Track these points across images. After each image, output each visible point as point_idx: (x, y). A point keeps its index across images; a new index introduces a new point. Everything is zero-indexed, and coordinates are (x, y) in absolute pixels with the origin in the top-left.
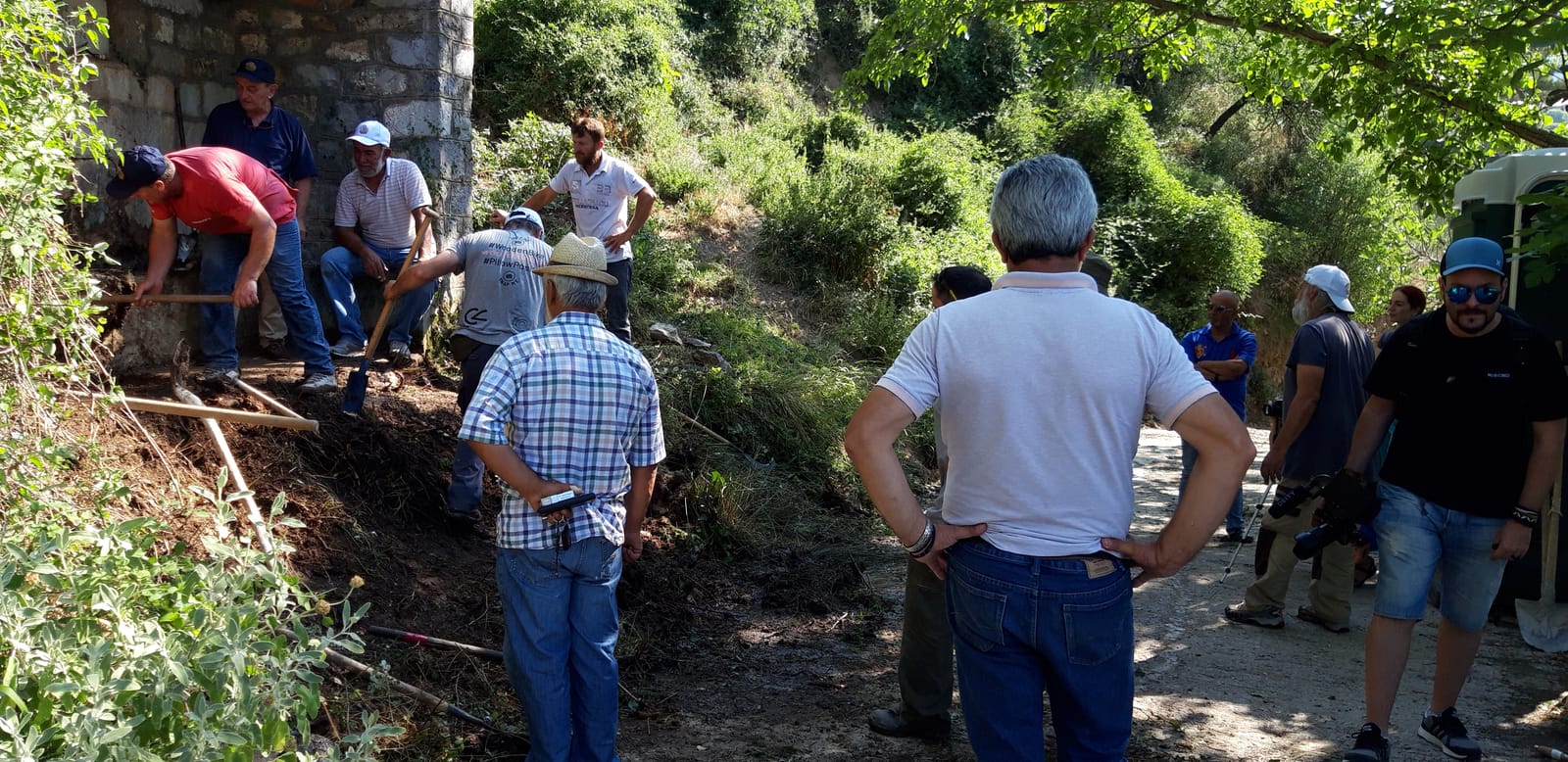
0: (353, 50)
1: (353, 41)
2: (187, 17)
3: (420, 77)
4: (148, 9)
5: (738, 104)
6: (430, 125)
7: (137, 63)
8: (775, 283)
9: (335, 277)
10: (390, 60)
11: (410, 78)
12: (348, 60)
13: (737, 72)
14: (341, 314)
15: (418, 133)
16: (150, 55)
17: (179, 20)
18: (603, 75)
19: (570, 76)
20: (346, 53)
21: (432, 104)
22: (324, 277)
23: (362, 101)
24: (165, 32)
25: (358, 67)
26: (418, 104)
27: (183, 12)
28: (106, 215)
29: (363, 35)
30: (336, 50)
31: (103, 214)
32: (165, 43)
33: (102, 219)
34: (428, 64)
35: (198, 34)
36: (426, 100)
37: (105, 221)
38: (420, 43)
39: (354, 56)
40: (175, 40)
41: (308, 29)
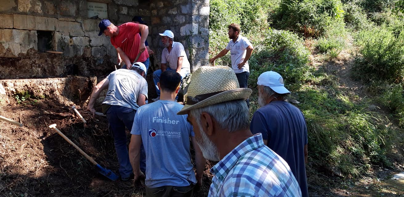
0: (174, 11)
1: (174, 8)
2: (132, 7)
3: (187, 16)
4: (118, 5)
5: (378, 20)
6: (190, 31)
7: (114, 20)
8: (356, 80)
9: (156, 78)
10: (181, 13)
11: (186, 17)
12: (173, 14)
13: (379, 10)
14: (157, 89)
15: (187, 34)
16: (119, 18)
17: (129, 8)
18: (311, 14)
19: (300, 16)
20: (172, 12)
21: (190, 25)
22: (153, 78)
23: (176, 26)
24: (125, 11)
25: (175, 16)
26: (187, 25)
27: (131, 5)
28: (103, 61)
29: (176, 6)
30: (170, 12)
31: (102, 61)
32: (124, 14)
33: (102, 62)
34: (190, 12)
35: (137, 11)
36: (189, 24)
37: (103, 63)
38: (188, 6)
39: (174, 13)
40: (128, 13)
41: (165, 6)
